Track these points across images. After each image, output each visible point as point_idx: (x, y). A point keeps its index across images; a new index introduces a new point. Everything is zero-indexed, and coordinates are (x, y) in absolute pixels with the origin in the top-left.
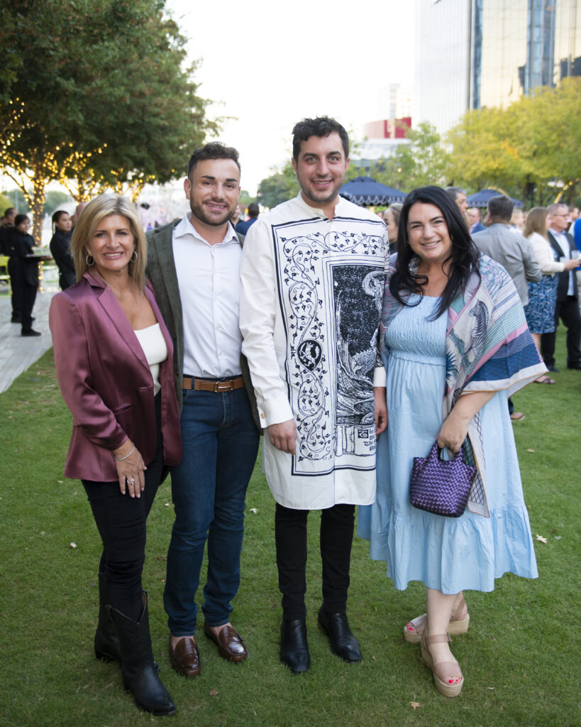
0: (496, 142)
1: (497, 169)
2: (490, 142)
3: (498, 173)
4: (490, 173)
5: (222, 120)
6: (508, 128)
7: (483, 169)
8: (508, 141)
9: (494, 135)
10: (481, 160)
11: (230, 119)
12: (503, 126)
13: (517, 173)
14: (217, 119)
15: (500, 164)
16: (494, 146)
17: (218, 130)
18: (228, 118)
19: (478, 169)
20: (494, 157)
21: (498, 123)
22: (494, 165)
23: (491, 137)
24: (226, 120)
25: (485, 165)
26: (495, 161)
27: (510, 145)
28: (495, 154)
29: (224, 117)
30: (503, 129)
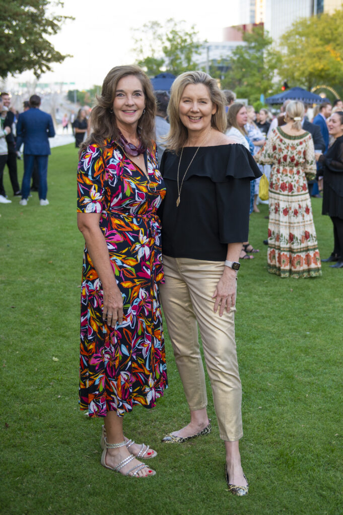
0: (322, 45)
1: (322, 70)
2: (317, 45)
3: (323, 74)
4: (316, 73)
5: (59, 19)
6: (332, 34)
7: (310, 69)
8: (332, 45)
9: (321, 40)
10: (308, 61)
11: (67, 19)
12: (327, 31)
13: (337, 73)
14: (55, 18)
15: (324, 66)
16: (320, 49)
17: (56, 28)
18: (66, 18)
19: (306, 69)
20: (320, 59)
21: (324, 29)
22: (319, 65)
23: (317, 41)
24: (63, 19)
25: (312, 66)
26: (320, 62)
27: (334, 49)
28: (320, 56)
29: (61, 17)
30: (328, 34)
